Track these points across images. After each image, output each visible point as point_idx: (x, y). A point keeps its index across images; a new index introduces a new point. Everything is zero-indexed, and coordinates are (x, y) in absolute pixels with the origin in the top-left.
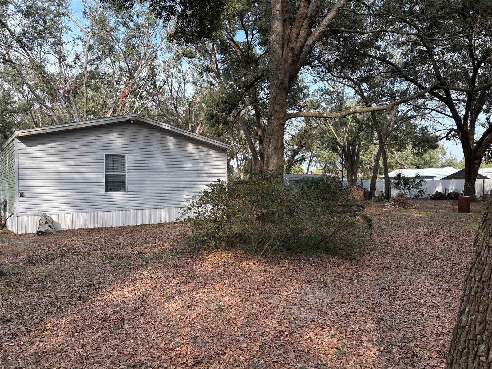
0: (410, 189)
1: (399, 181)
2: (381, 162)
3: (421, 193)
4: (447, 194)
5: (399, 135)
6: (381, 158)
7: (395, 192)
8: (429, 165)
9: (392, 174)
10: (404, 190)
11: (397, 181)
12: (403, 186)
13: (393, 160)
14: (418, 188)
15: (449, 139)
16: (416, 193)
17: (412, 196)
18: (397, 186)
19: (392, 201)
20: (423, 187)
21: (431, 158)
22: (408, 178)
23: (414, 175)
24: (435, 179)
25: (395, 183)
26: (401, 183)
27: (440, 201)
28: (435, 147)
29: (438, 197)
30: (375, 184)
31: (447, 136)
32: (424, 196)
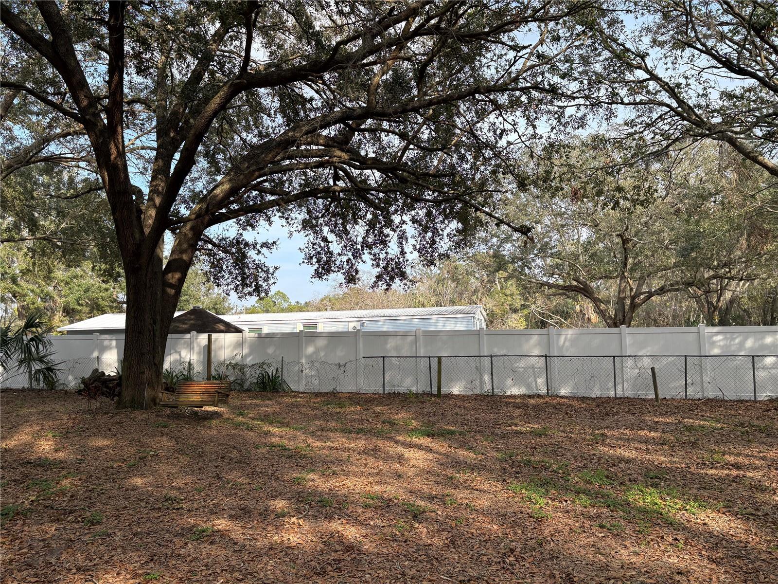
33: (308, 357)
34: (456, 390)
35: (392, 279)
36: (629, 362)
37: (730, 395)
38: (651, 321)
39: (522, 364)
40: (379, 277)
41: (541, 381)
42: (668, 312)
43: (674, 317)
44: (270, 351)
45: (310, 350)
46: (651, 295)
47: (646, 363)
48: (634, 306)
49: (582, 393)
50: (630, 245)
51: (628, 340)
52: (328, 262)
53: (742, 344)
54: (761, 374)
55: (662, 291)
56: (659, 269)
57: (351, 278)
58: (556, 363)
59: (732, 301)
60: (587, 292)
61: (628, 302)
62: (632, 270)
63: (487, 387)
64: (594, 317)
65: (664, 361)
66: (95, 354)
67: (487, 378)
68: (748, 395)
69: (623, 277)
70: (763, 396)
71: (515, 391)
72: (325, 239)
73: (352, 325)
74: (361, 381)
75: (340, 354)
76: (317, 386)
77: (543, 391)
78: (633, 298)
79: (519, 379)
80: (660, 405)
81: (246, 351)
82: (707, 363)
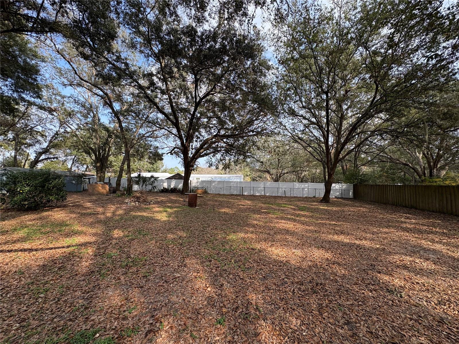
0: (146, 186)
1: (139, 180)
2: (126, 167)
3: (154, 188)
4: (170, 189)
5: (140, 149)
6: (126, 163)
7: (136, 187)
8: (155, 171)
9: (134, 175)
10: (142, 186)
11: (137, 179)
12: (142, 183)
13: (135, 167)
14: (151, 185)
15: (172, 154)
16: (150, 188)
17: (147, 190)
18: (137, 183)
19: (132, 197)
20: (155, 184)
21: (157, 167)
22: (146, 178)
23: (150, 176)
24: (159, 179)
25: (135, 181)
26: (140, 181)
27: (166, 194)
28: (162, 159)
29: (165, 191)
30: (120, 181)
31: (171, 152)
32: (156, 190)
33: (213, 186)
34: (245, 194)
35: (226, 168)
36: (280, 189)
37: (299, 196)
38: (284, 181)
39: (259, 189)
40: (223, 168)
41: (263, 192)
42: (289, 178)
43: (290, 179)
44: (204, 184)
45: (214, 184)
46: (284, 174)
47: (284, 189)
48: (280, 176)
49: (271, 195)
50: (280, 161)
51: (280, 185)
52: (211, 164)
53: (301, 186)
54: (304, 192)
55: (287, 173)
56: (287, 167)
57: (217, 168)
58: (266, 189)
59: (304, 176)
60: (268, 172)
61: (279, 175)
62: (280, 167)
63: (252, 193)
64: (269, 179)
65: (287, 189)
66: (162, 184)
67: (252, 191)
68: (302, 196)
69: (278, 169)
70: (304, 196)
71: (257, 194)
72: (211, 158)
73: (209, 179)
74: (225, 191)
75: (220, 186)
76: (215, 192)
77: (263, 194)
78: (280, 174)
79: (258, 192)
80: (285, 197)
81: (198, 184)
82: (295, 190)
